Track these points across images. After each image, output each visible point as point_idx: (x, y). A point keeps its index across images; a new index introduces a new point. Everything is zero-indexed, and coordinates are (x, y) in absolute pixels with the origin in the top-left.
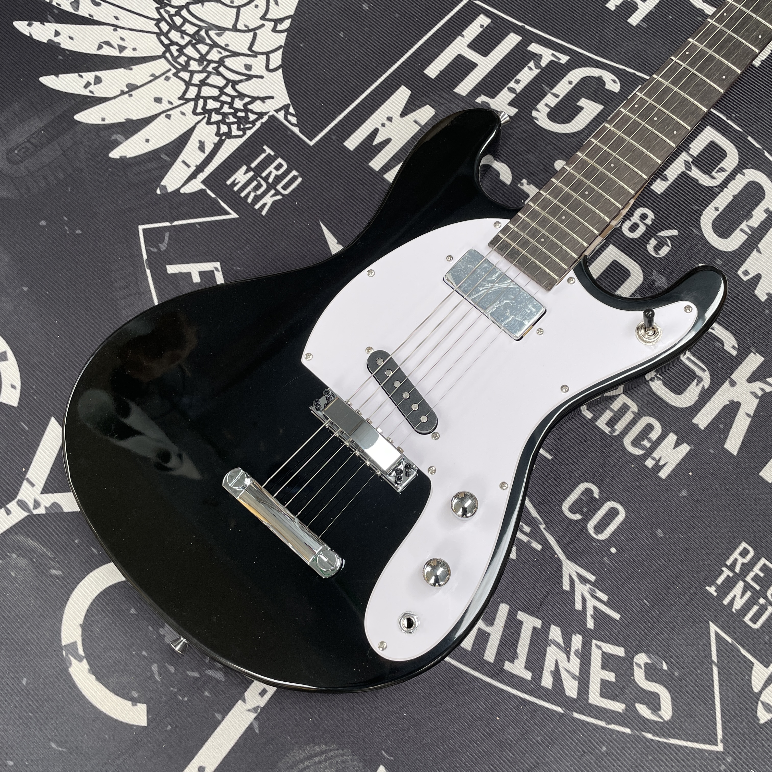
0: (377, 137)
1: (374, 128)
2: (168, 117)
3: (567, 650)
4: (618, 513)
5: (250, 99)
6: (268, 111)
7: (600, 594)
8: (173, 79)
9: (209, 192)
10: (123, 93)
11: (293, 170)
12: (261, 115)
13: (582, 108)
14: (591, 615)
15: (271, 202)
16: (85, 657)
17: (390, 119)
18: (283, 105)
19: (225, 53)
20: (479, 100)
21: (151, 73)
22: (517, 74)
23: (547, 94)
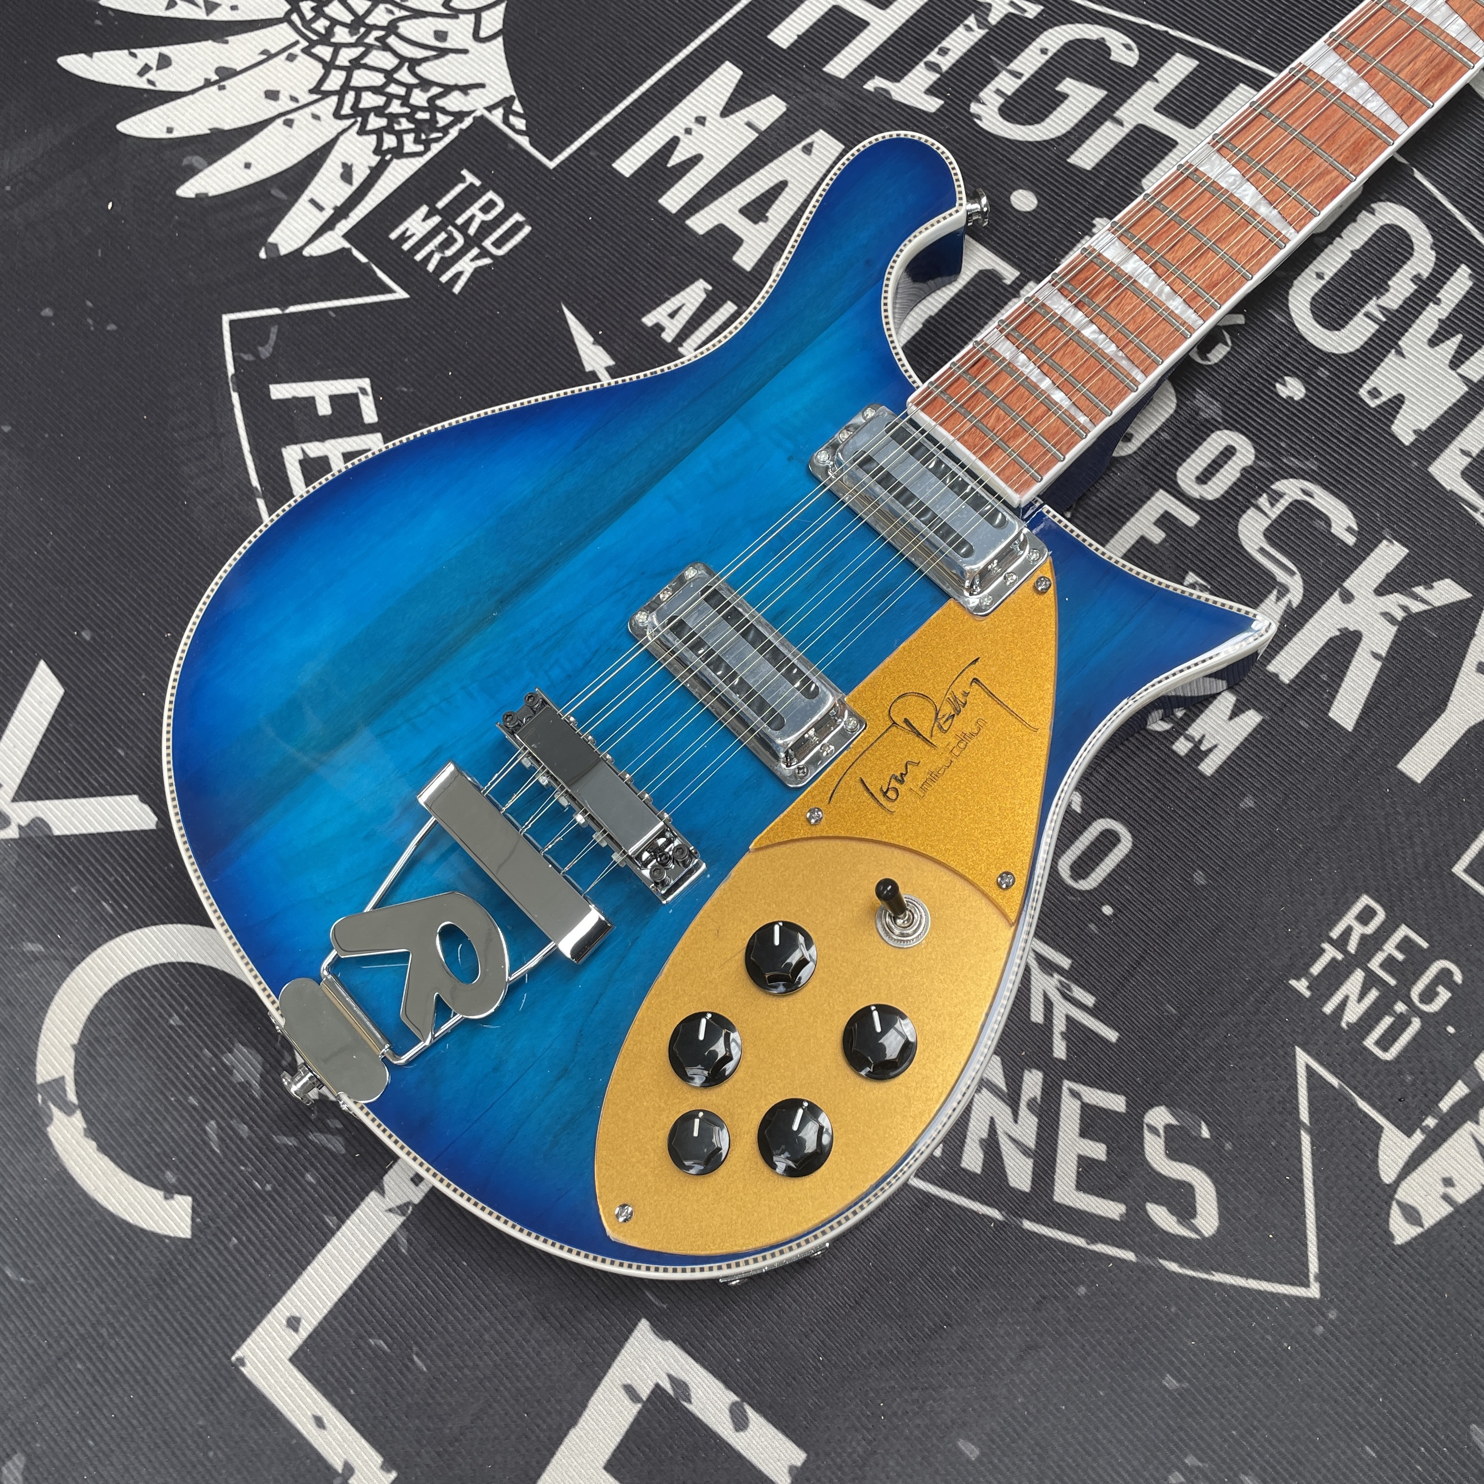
0: (676, 153)
1: (671, 136)
2: (289, 123)
3: (1012, 1098)
4: (1119, 840)
5: (440, 90)
6: (472, 108)
7: (1078, 993)
8: (303, 58)
9: (356, 253)
10: (208, 83)
11: (514, 212)
12: (459, 116)
13: (1065, 96)
14: (1062, 1033)
15: (471, 270)
16: (79, 1107)
17: (701, 120)
18: (501, 97)
19: (399, 13)
20: (870, 86)
21: (262, 49)
22: (943, 39)
23: (999, 72)
